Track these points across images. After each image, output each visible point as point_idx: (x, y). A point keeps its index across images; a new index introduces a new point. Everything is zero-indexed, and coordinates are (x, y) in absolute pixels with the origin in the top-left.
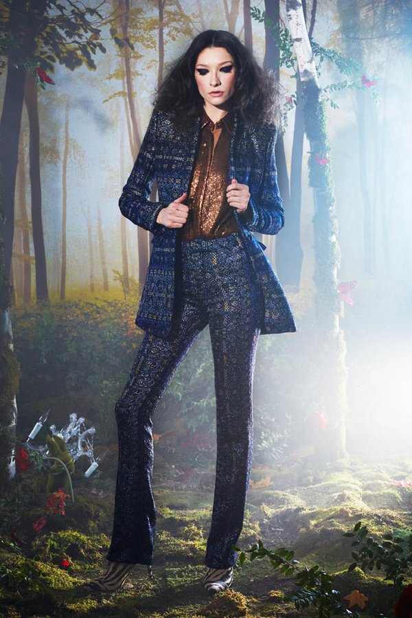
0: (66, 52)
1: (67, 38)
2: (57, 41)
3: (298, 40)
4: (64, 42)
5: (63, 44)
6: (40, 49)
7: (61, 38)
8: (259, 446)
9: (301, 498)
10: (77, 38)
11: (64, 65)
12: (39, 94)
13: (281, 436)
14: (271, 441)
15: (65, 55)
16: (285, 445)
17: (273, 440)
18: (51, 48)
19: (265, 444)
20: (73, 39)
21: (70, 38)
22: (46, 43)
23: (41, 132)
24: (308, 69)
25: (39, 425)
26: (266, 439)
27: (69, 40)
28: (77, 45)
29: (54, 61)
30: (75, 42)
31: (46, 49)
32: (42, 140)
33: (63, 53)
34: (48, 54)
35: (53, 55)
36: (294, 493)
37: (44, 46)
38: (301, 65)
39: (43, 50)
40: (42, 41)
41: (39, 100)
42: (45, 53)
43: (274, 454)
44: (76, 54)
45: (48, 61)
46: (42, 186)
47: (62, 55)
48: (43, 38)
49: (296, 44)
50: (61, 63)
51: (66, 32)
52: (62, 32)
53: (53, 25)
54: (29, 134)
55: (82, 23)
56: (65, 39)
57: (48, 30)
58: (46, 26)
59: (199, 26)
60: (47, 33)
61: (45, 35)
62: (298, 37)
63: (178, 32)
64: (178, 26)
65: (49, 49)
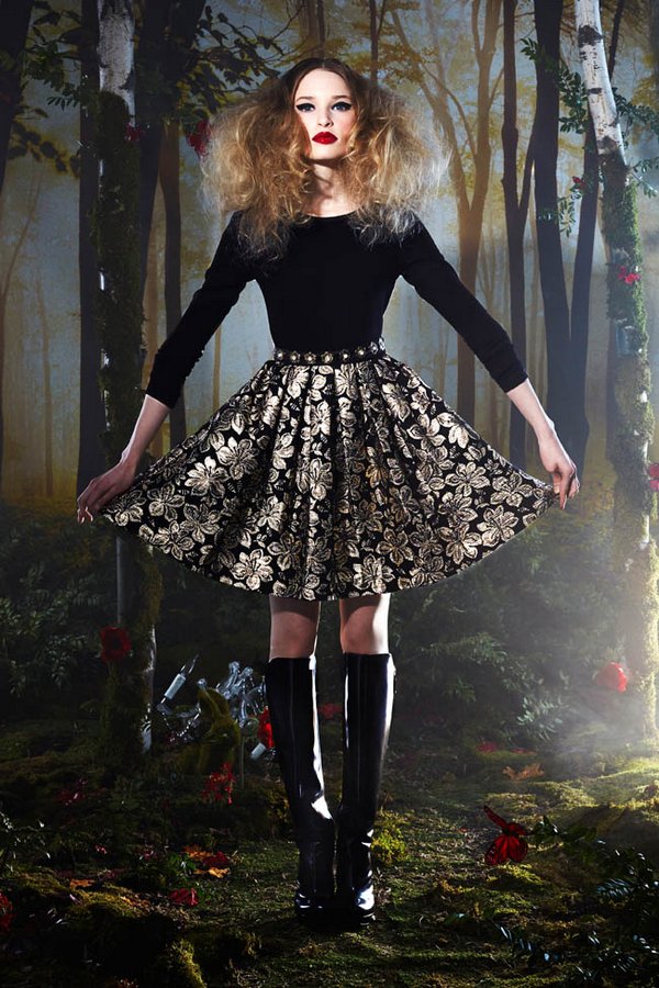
1: (228, 84)
2: (212, 87)
3: (597, 91)
4: (223, 89)
5: (221, 93)
6: (186, 100)
7: (217, 82)
8: (519, 718)
9: (588, 794)
10: (242, 84)
12: (181, 169)
13: (552, 706)
14: (538, 713)
16: (559, 721)
17: (541, 711)
18: (203, 98)
19: (528, 716)
20: (236, 85)
21: (232, 83)
22: (195, 92)
23: (183, 228)
24: (610, 137)
25: (180, 679)
26: (530, 709)
27: (230, 86)
28: (242, 95)
29: (207, 118)
30: (239, 89)
31: (194, 100)
32: (184, 240)
33: (220, 106)
34: (197, 108)
35: (205, 109)
36: (577, 786)
37: (191, 94)
38: (600, 130)
39: (189, 101)
40: (188, 87)
41: (181, 178)
42: (193, 105)
43: (543, 734)
45: (198, 118)
48: (190, 82)
49: (593, 97)
51: (226, 74)
52: (220, 75)
53: (206, 62)
54: (164, 231)
55: (250, 60)
56: (224, 85)
57: (198, 69)
58: (196, 64)
59: (433, 68)
60: (196, 74)
61: (194, 78)
62: (596, 86)
63: (401, 77)
64: (401, 68)
65: (199, 100)
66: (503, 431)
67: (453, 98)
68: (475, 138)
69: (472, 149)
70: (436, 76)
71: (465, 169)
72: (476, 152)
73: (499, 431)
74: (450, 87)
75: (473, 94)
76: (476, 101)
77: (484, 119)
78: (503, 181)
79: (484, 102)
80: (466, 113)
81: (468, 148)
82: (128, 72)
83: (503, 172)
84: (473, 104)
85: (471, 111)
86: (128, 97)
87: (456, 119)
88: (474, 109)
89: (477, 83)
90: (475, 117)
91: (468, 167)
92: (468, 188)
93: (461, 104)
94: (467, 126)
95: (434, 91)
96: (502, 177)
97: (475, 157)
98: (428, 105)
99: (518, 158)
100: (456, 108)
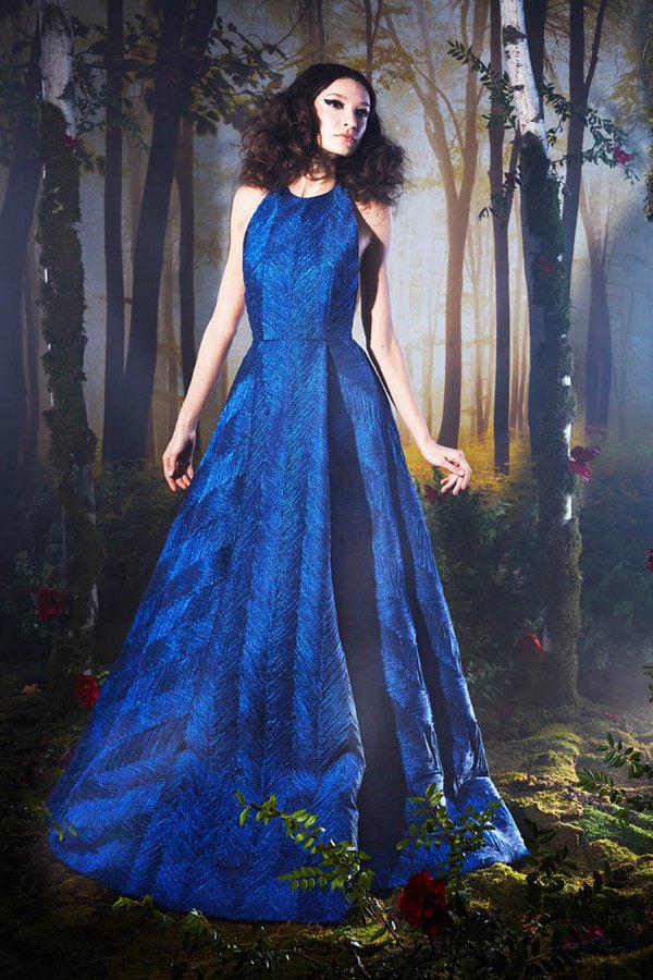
0: (235, 107)
1: (236, 87)
2: (221, 90)
3: (520, 88)
4: (232, 92)
5: (230, 96)
6: (200, 103)
7: (226, 85)
10: (249, 87)
11: (231, 125)
12: (195, 166)
15: (233, 110)
18: (213, 100)
20: (243, 88)
21: (240, 86)
22: (207, 95)
23: (196, 220)
24: (533, 131)
27: (238, 89)
28: (249, 97)
29: (217, 120)
30: (247, 92)
31: (205, 102)
32: (197, 231)
33: (229, 108)
34: (209, 110)
35: (216, 110)
37: (202, 97)
38: (524, 126)
39: (202, 104)
40: (200, 91)
41: (195, 174)
42: (205, 108)
44: (248, 109)
45: (209, 119)
46: (196, 296)
47: (227, 111)
48: (202, 87)
49: (517, 93)
50: (227, 123)
51: (234, 79)
52: (228, 78)
53: (216, 68)
54: (179, 222)
55: (256, 64)
56: (233, 89)
57: (209, 75)
58: (208, 70)
59: (424, 69)
60: (208, 79)
61: (205, 83)
62: (519, 83)
63: (394, 77)
64: (394, 69)
65: (212, 103)
66: (488, 407)
67: (443, 96)
68: (463, 134)
69: (461, 144)
70: (427, 75)
71: (454, 162)
72: (464, 146)
73: (484, 407)
74: (439, 85)
75: (462, 92)
76: (465, 98)
77: (471, 115)
78: (489, 173)
79: (472, 100)
80: (455, 110)
81: (456, 142)
82: (66, 83)
83: (489, 164)
84: (461, 101)
85: (460, 108)
86: (65, 107)
87: (445, 115)
88: (463, 106)
89: (466, 81)
90: (463, 113)
91: (457, 160)
92: (456, 180)
93: (450, 100)
94: (455, 121)
95: (425, 90)
96: (488, 169)
97: (462, 151)
98: (420, 103)
99: (504, 151)
100: (445, 105)
